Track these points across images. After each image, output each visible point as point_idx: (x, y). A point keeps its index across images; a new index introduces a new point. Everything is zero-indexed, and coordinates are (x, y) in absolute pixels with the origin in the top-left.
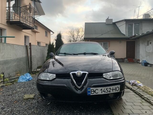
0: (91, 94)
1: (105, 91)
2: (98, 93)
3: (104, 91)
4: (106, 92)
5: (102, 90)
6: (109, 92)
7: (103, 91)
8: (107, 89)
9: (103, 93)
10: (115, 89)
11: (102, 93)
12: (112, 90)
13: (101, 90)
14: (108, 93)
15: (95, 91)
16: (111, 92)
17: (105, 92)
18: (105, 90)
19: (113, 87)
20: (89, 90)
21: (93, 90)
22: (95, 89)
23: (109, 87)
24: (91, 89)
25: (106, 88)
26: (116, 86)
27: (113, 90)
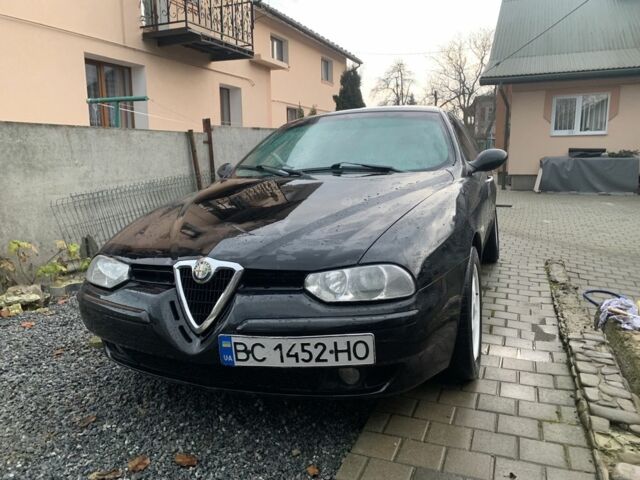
0: (237, 364)
1: (296, 356)
2: (264, 359)
3: (292, 353)
4: (303, 360)
5: (279, 347)
6: (318, 360)
7: (288, 355)
8: (303, 345)
9: (290, 363)
10: (348, 351)
11: (282, 361)
12: (331, 352)
13: (275, 349)
14: (313, 364)
15: (249, 348)
16: (326, 361)
17: (297, 361)
18: (297, 349)
19: (335, 340)
20: (225, 345)
21: (242, 348)
22: (249, 341)
23: (313, 340)
24: (236, 339)
25: (298, 341)
26: (353, 338)
27: (336, 352)
